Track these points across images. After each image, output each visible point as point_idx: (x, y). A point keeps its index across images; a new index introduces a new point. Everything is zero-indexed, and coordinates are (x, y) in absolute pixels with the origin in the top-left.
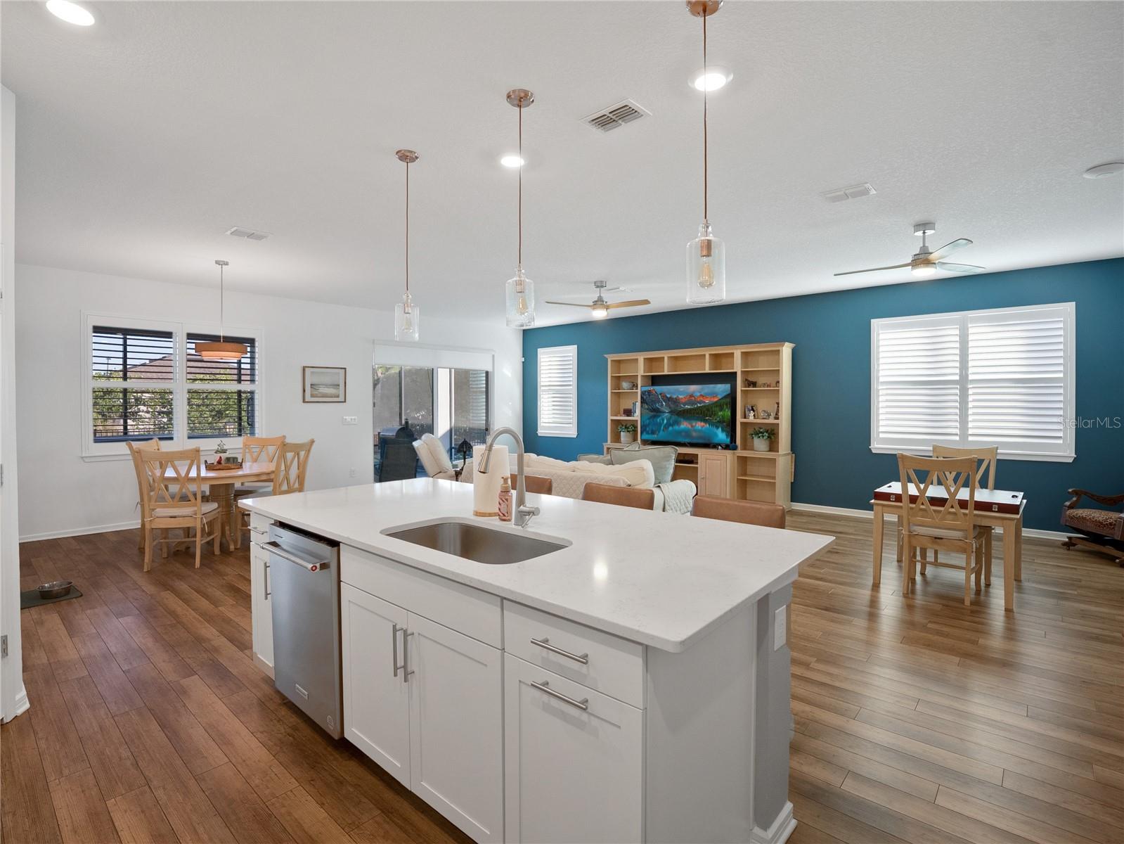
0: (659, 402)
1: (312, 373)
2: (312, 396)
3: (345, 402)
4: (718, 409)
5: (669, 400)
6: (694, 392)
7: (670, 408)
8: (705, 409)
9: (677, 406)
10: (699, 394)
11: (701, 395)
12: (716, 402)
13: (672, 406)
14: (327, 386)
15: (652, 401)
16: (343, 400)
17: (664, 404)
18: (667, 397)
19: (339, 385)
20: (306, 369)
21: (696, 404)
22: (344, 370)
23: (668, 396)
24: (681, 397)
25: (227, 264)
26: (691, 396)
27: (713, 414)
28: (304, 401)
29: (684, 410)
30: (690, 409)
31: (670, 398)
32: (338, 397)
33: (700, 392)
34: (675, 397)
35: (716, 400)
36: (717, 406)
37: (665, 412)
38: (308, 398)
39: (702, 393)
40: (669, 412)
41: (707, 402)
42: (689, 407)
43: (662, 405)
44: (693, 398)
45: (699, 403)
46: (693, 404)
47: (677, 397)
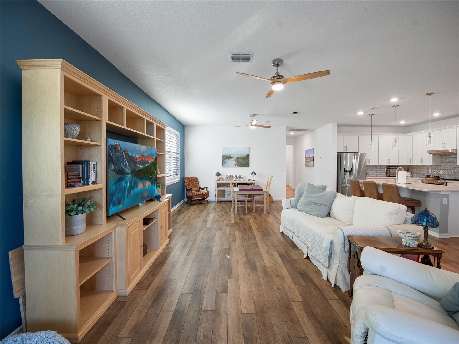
0: (123, 161)
4: (154, 168)
5: (131, 159)
6: (144, 152)
7: (131, 168)
8: (150, 168)
9: (135, 166)
10: (146, 155)
11: (147, 156)
13: (132, 166)
17: (127, 163)
18: (129, 156)
21: (145, 164)
23: (130, 154)
24: (137, 156)
27: (152, 173)
29: (139, 170)
30: (143, 169)
33: (147, 153)
34: (134, 156)
35: (153, 160)
36: (153, 166)
37: (128, 174)
39: (147, 154)
40: (131, 173)
41: (150, 162)
42: (142, 167)
43: (126, 165)
44: (143, 158)
45: (146, 162)
46: (143, 164)
47: (135, 156)
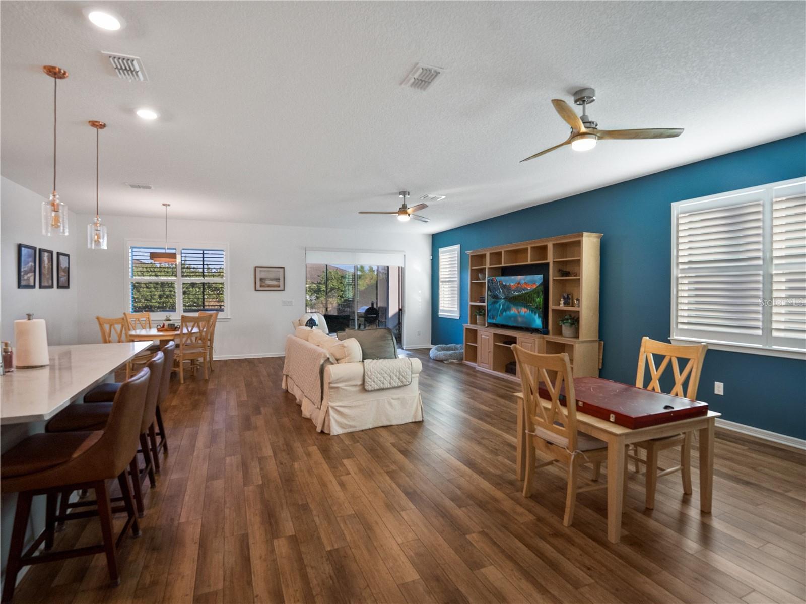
0: (498, 289)
1: (261, 271)
2: (261, 286)
3: (284, 290)
4: (536, 295)
5: (505, 288)
6: (521, 281)
7: (505, 294)
8: (527, 296)
9: (509, 293)
10: (524, 282)
11: (525, 283)
12: (535, 289)
13: (506, 292)
14: (272, 279)
15: (494, 288)
16: (283, 289)
17: (501, 290)
18: (503, 285)
19: (279, 279)
20: (257, 269)
21: (522, 291)
22: (283, 269)
23: (504, 283)
24: (512, 284)
25: (169, 205)
26: (519, 283)
27: (533, 300)
28: (256, 290)
29: (513, 297)
30: (518, 296)
31: (505, 285)
32: (279, 286)
34: (508, 284)
35: (535, 287)
36: (535, 293)
37: (501, 299)
38: (258, 287)
39: (526, 281)
40: (504, 298)
41: (529, 289)
42: (517, 293)
43: (500, 292)
44: (520, 285)
45: (523, 289)
46: (519, 291)
47: (510, 284)
